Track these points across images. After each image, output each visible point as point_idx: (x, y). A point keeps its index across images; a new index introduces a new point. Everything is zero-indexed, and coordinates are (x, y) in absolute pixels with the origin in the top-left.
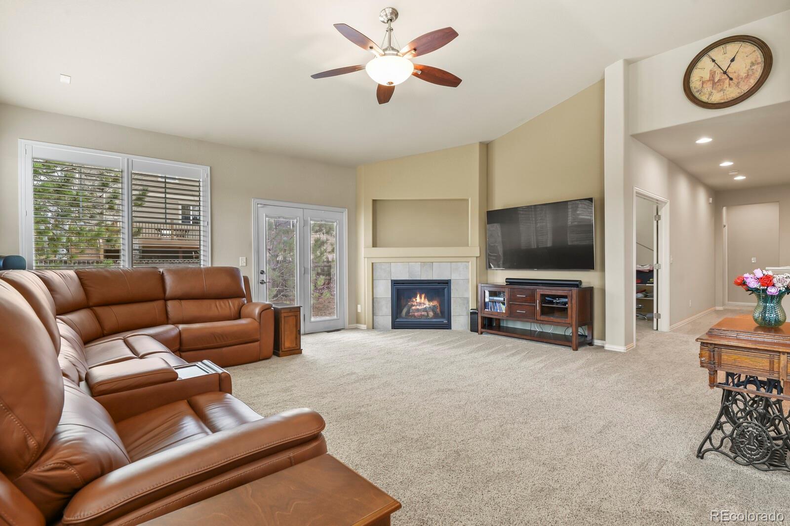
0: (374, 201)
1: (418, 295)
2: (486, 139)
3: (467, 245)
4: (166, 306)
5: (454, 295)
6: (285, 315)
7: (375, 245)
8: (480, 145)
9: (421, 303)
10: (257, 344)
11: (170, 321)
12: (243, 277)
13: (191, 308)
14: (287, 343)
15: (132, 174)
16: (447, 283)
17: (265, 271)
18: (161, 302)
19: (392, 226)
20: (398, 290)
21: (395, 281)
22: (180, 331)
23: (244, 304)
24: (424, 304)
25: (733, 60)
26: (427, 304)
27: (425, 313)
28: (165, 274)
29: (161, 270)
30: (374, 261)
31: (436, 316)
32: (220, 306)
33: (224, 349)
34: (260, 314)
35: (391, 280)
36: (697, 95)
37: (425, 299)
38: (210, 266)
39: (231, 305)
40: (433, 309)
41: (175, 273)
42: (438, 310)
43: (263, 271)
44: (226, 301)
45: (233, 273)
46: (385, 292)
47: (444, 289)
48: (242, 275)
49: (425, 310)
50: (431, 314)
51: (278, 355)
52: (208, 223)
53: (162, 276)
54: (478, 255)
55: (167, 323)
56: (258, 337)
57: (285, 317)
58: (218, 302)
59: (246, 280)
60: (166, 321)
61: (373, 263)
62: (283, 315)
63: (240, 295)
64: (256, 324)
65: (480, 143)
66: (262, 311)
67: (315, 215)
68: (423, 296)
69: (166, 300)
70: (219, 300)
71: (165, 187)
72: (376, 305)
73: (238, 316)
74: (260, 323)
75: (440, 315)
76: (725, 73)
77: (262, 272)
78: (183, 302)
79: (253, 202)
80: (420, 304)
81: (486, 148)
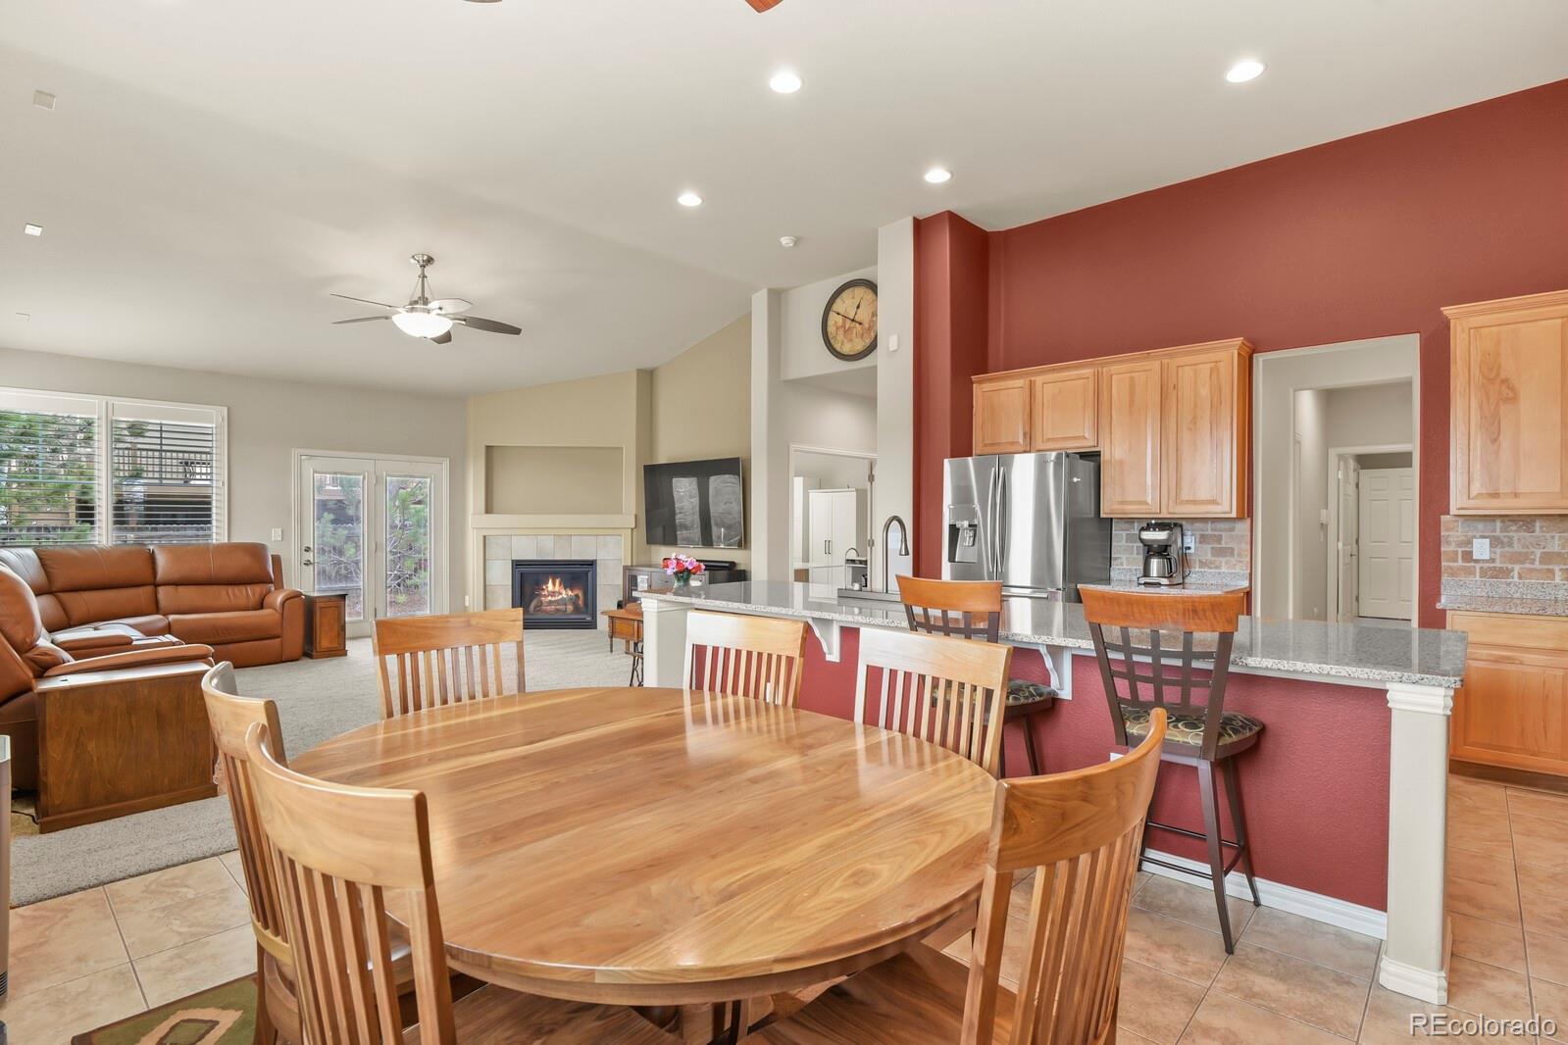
0: (488, 448)
1: (550, 581)
2: (647, 365)
3: (621, 513)
4: (156, 594)
5: (600, 580)
6: (322, 605)
7: (489, 510)
8: (638, 374)
9: (555, 592)
10: (279, 640)
11: (161, 612)
12: (272, 556)
13: (189, 594)
14: (324, 641)
15: (112, 421)
16: (592, 564)
17: (312, 547)
18: (149, 589)
19: (514, 483)
20: (522, 574)
21: (517, 561)
22: (169, 623)
23: (269, 592)
24: (561, 594)
25: (858, 307)
26: (566, 594)
27: (563, 607)
28: (156, 552)
29: (151, 548)
30: (486, 533)
31: (577, 609)
32: (234, 594)
33: (231, 646)
34: (283, 603)
35: (513, 561)
36: (832, 341)
37: (560, 585)
38: (226, 541)
39: (251, 593)
40: (574, 601)
41: (171, 550)
42: (581, 602)
43: (309, 548)
44: (243, 588)
45: (256, 551)
46: (502, 578)
47: (587, 573)
48: (270, 553)
49: (563, 602)
50: (570, 608)
51: (310, 656)
52: (223, 483)
53: (152, 557)
54: (633, 526)
55: (157, 613)
56: (277, 631)
57: (321, 608)
58: (230, 589)
59: (277, 560)
60: (157, 610)
61: (485, 537)
62: (318, 605)
63: (266, 580)
64: (278, 616)
65: (638, 370)
66: (287, 599)
67: (393, 469)
68: (558, 582)
69: (156, 585)
70: (233, 587)
71: (161, 437)
72: (489, 596)
73: (261, 606)
74: (282, 614)
75: (584, 610)
76: (853, 320)
77: (308, 550)
78: (180, 588)
79: (295, 452)
80: (553, 594)
81: (648, 378)
